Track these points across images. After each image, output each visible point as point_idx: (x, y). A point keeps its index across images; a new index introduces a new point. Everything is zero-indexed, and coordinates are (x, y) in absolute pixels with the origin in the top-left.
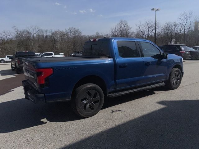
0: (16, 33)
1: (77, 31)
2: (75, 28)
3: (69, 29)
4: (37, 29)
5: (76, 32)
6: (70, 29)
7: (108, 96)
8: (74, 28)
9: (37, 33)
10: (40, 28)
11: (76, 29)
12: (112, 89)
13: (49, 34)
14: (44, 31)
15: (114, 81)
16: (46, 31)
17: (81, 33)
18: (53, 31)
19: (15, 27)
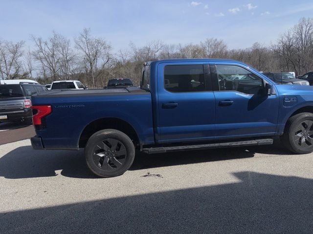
0: (133, 53)
1: (219, 44)
2: (216, 40)
3: (206, 41)
4: (159, 45)
5: (217, 45)
6: (208, 42)
7: (141, 150)
8: (214, 39)
9: (160, 51)
10: (164, 44)
11: (219, 40)
12: (148, 141)
13: (176, 51)
14: (170, 47)
15: (152, 129)
16: (172, 47)
17: (225, 46)
18: (183, 46)
19: (132, 44)
